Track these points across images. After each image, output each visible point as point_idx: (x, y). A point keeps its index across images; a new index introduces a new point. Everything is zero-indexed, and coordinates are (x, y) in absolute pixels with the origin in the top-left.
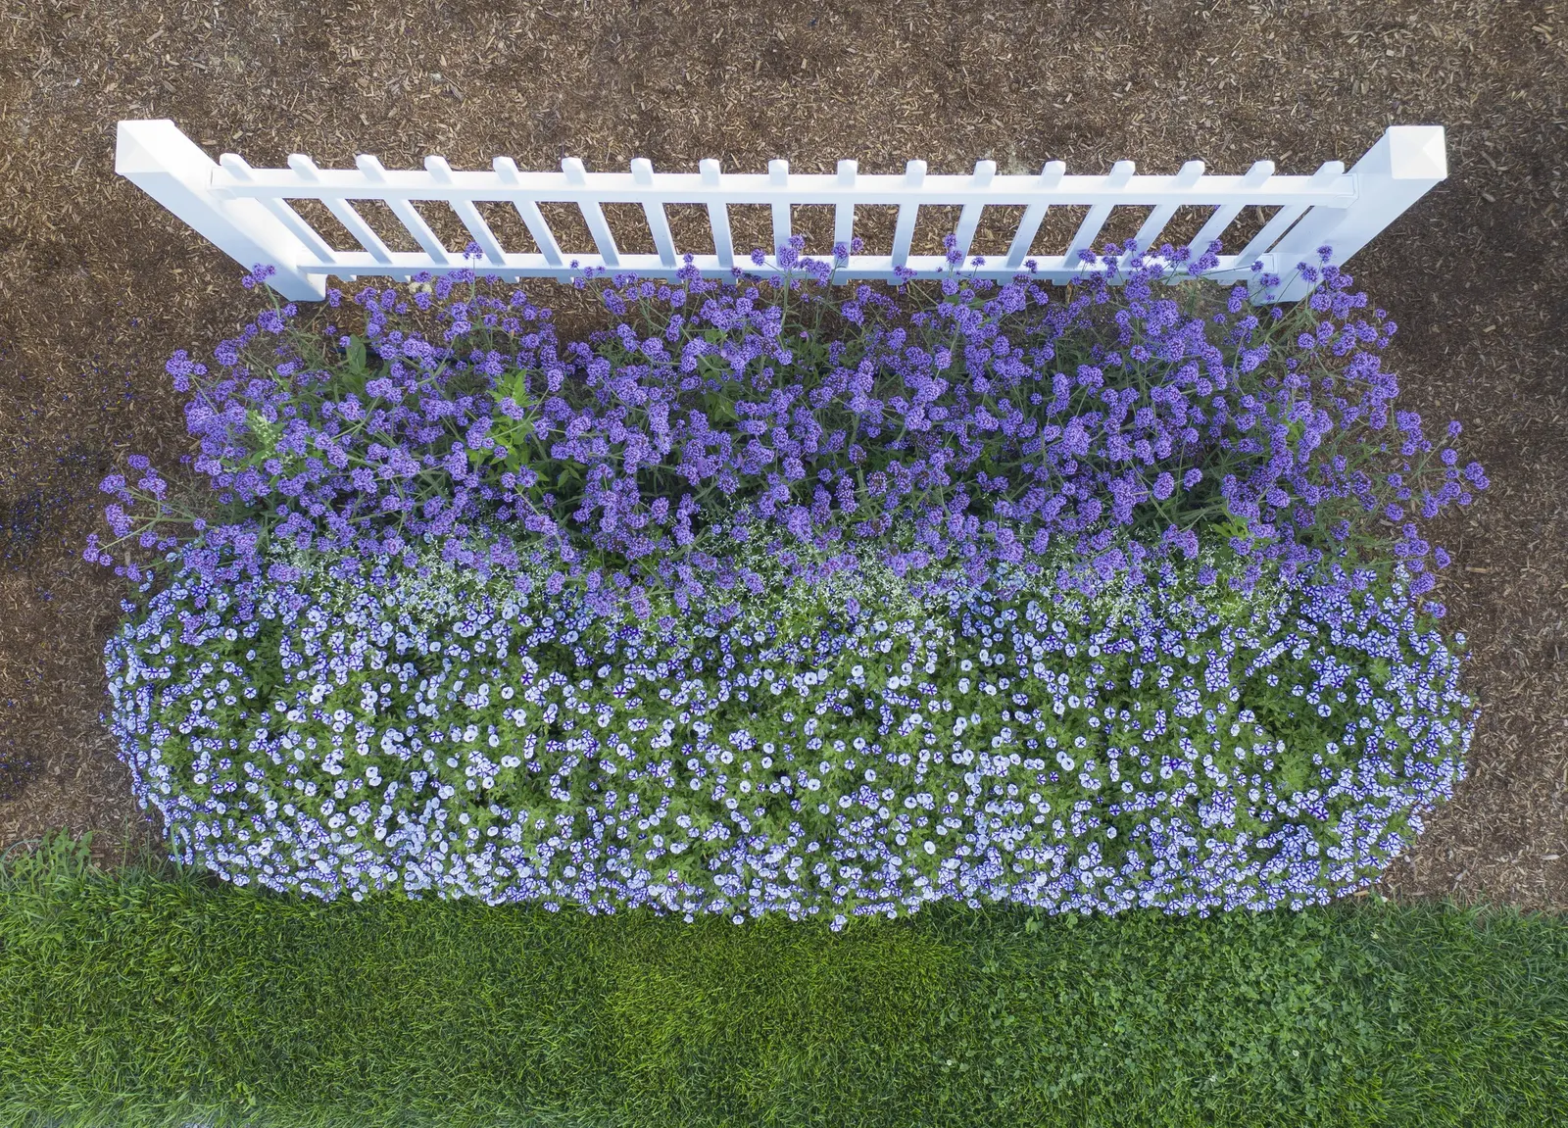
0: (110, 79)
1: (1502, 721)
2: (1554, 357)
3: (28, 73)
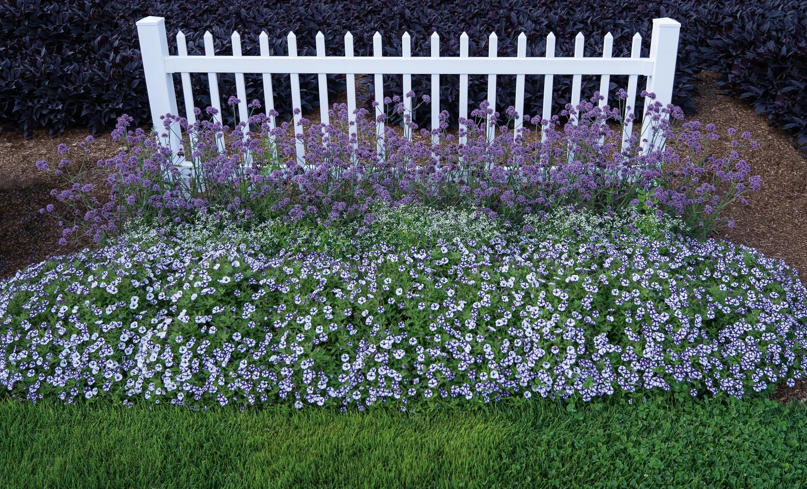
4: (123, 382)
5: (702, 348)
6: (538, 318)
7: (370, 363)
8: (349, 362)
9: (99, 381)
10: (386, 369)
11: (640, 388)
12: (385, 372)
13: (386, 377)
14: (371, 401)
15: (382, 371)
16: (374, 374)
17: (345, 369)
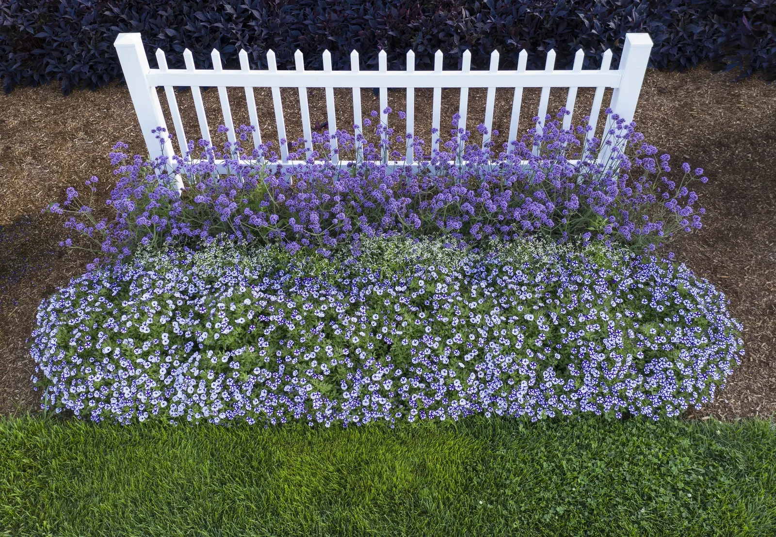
0: (105, 141)
1: (756, 337)
2: (732, 203)
3: (72, 139)
4: (168, 407)
5: (629, 382)
6: (499, 355)
7: (365, 391)
8: (348, 390)
9: (148, 408)
10: (378, 397)
11: (576, 412)
12: (377, 399)
13: (378, 403)
14: (367, 421)
15: (375, 399)
16: (368, 401)
17: (345, 397)
